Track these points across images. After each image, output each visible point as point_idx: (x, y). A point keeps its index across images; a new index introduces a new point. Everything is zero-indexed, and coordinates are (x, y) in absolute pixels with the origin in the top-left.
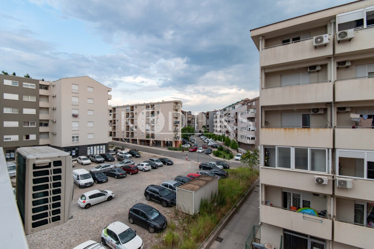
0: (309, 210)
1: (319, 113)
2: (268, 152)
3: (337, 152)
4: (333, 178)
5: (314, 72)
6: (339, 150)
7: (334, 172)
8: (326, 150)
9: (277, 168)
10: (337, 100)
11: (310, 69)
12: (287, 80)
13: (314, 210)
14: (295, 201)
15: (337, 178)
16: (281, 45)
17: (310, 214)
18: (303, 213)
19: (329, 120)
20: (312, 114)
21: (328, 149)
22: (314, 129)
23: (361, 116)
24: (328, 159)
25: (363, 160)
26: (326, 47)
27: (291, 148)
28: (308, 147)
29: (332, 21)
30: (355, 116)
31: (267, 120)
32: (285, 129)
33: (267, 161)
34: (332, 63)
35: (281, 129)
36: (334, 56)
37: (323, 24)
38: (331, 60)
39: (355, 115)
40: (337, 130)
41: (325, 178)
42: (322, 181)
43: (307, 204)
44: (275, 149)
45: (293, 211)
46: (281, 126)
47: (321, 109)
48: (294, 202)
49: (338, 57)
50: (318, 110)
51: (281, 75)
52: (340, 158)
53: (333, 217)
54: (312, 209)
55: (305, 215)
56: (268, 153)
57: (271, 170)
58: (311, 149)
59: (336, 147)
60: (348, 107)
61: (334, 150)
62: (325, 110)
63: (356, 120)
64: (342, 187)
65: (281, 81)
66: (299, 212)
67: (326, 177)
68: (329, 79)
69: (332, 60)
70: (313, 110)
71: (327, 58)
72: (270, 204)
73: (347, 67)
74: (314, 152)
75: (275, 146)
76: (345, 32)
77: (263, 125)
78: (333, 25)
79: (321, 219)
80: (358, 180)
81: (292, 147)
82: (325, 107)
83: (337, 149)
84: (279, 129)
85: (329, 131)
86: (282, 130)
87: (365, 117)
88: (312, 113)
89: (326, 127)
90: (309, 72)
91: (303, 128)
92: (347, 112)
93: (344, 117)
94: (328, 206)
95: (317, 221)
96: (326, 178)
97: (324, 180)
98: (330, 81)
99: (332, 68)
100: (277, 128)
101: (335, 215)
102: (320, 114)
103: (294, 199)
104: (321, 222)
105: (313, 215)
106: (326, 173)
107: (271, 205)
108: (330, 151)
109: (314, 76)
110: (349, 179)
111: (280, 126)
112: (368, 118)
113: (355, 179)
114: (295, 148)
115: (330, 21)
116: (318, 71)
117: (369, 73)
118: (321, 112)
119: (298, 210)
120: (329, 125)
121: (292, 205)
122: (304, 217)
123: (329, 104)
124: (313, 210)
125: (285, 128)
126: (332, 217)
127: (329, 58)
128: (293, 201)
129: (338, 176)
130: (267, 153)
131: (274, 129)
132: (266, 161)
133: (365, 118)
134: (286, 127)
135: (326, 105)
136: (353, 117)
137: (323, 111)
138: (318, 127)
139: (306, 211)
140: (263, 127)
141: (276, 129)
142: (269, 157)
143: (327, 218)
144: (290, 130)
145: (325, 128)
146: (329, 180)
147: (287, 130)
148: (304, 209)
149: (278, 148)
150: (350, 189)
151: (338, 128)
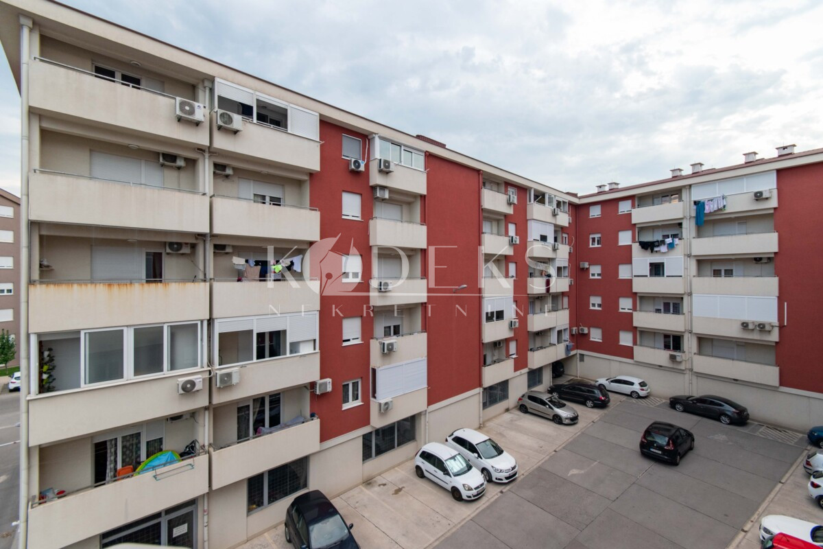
0: (162, 457)
1: (181, 252)
2: (50, 350)
3: (217, 323)
4: (210, 374)
5: (171, 167)
6: (219, 320)
7: (210, 362)
8: (197, 324)
9: (84, 387)
10: (216, 231)
11: (164, 159)
12: (106, 166)
13: (172, 451)
14: (128, 452)
15: (217, 372)
16: (92, 75)
17: (165, 465)
18: (154, 468)
19: (201, 267)
20: (168, 254)
21: (202, 321)
22: (177, 284)
23: (247, 261)
24: (202, 340)
25: (251, 331)
26: (197, 128)
27: (125, 329)
28: (164, 323)
29: (207, 84)
30: (238, 261)
31: (45, 263)
32: (110, 285)
33: (48, 377)
34: (207, 161)
35: (98, 286)
36: (210, 151)
37: (192, 81)
38: (204, 156)
39: (239, 259)
40: (216, 285)
41: (197, 379)
42: (193, 384)
43: (155, 447)
44: (78, 339)
45: (123, 478)
46: (91, 277)
47: (186, 244)
48: (125, 457)
49: (216, 153)
50: (180, 245)
51: (91, 151)
52: (221, 335)
53: (209, 447)
54: (167, 451)
55: (159, 471)
56: (49, 356)
57: (65, 398)
58: (171, 326)
59: (214, 316)
60: (229, 245)
61: (210, 321)
62: (193, 246)
63: (240, 268)
64: (226, 385)
65: (91, 164)
66: (139, 473)
67: (199, 376)
68: (201, 190)
69: (207, 155)
70: (171, 244)
71: (198, 149)
72: (58, 494)
73: (227, 176)
74: (175, 330)
75: (78, 332)
76: (229, 116)
77: (36, 276)
78: (207, 91)
79: (190, 461)
80: (248, 366)
81: (127, 326)
82: (193, 241)
83: (215, 320)
84: (90, 287)
85: (203, 288)
86: (101, 289)
87: (252, 263)
88: (168, 250)
89: (194, 279)
90: (162, 165)
91: (148, 282)
92: (227, 253)
93: (223, 261)
94: (200, 430)
95: (183, 469)
96: (200, 378)
97: (197, 381)
98: (204, 194)
99: (205, 170)
100: (86, 284)
101: (212, 441)
102: (183, 254)
103: (125, 450)
104: (190, 467)
105: (171, 462)
106: (197, 369)
107: (61, 494)
108: (205, 323)
109: (171, 175)
110: (234, 368)
111: (89, 278)
112: (255, 265)
113: (242, 366)
114: (135, 329)
115: (203, 81)
116: (179, 168)
117: (255, 195)
118: (186, 250)
119: (137, 470)
120: (201, 276)
121: (119, 466)
122: (155, 477)
123: (201, 236)
124: (170, 452)
125: (109, 282)
126: (207, 448)
127: (200, 149)
128: (123, 454)
129: (218, 367)
130: (46, 353)
131: (75, 287)
132: (45, 376)
133: (252, 265)
134: (112, 280)
135: (197, 239)
136: (236, 263)
137: (189, 248)
138: (184, 280)
139: (156, 463)
140: (35, 281)
141: (83, 287)
142: (55, 362)
143: (199, 455)
144: (124, 289)
145: (193, 281)
146: (204, 380)
147: (115, 289)
148: (150, 461)
149: (87, 335)
150: (237, 383)
151: (217, 281)
